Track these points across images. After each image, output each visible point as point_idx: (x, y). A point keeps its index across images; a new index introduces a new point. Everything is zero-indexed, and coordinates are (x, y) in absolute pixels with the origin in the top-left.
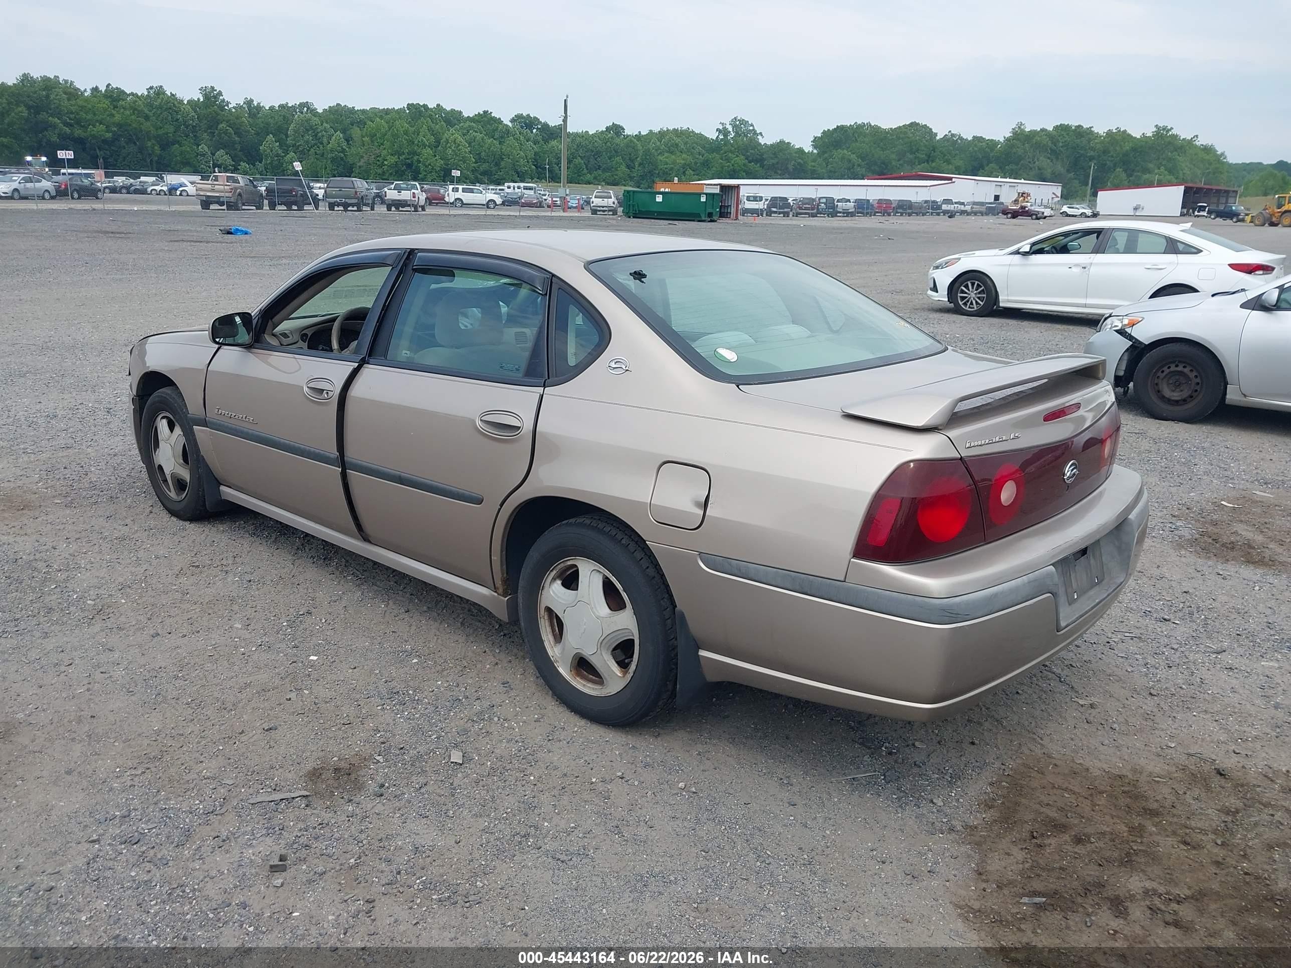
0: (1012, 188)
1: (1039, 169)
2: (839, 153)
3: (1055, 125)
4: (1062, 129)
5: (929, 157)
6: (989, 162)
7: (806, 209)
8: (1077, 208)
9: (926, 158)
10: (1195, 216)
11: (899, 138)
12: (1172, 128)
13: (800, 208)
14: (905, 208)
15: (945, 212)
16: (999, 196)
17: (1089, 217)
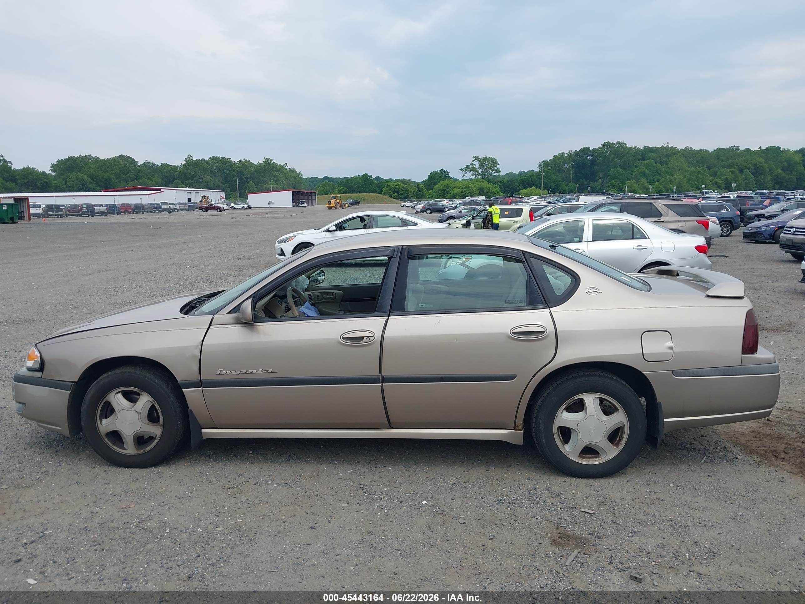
0: (197, 194)
1: (206, 182)
2: (73, 176)
3: (209, 157)
4: (214, 159)
5: (137, 176)
6: (174, 179)
7: (74, 212)
8: (239, 204)
9: (135, 177)
10: (300, 207)
11: (115, 165)
12: (272, 159)
13: (70, 212)
14: (139, 209)
15: (164, 210)
16: (190, 199)
17: (246, 209)
